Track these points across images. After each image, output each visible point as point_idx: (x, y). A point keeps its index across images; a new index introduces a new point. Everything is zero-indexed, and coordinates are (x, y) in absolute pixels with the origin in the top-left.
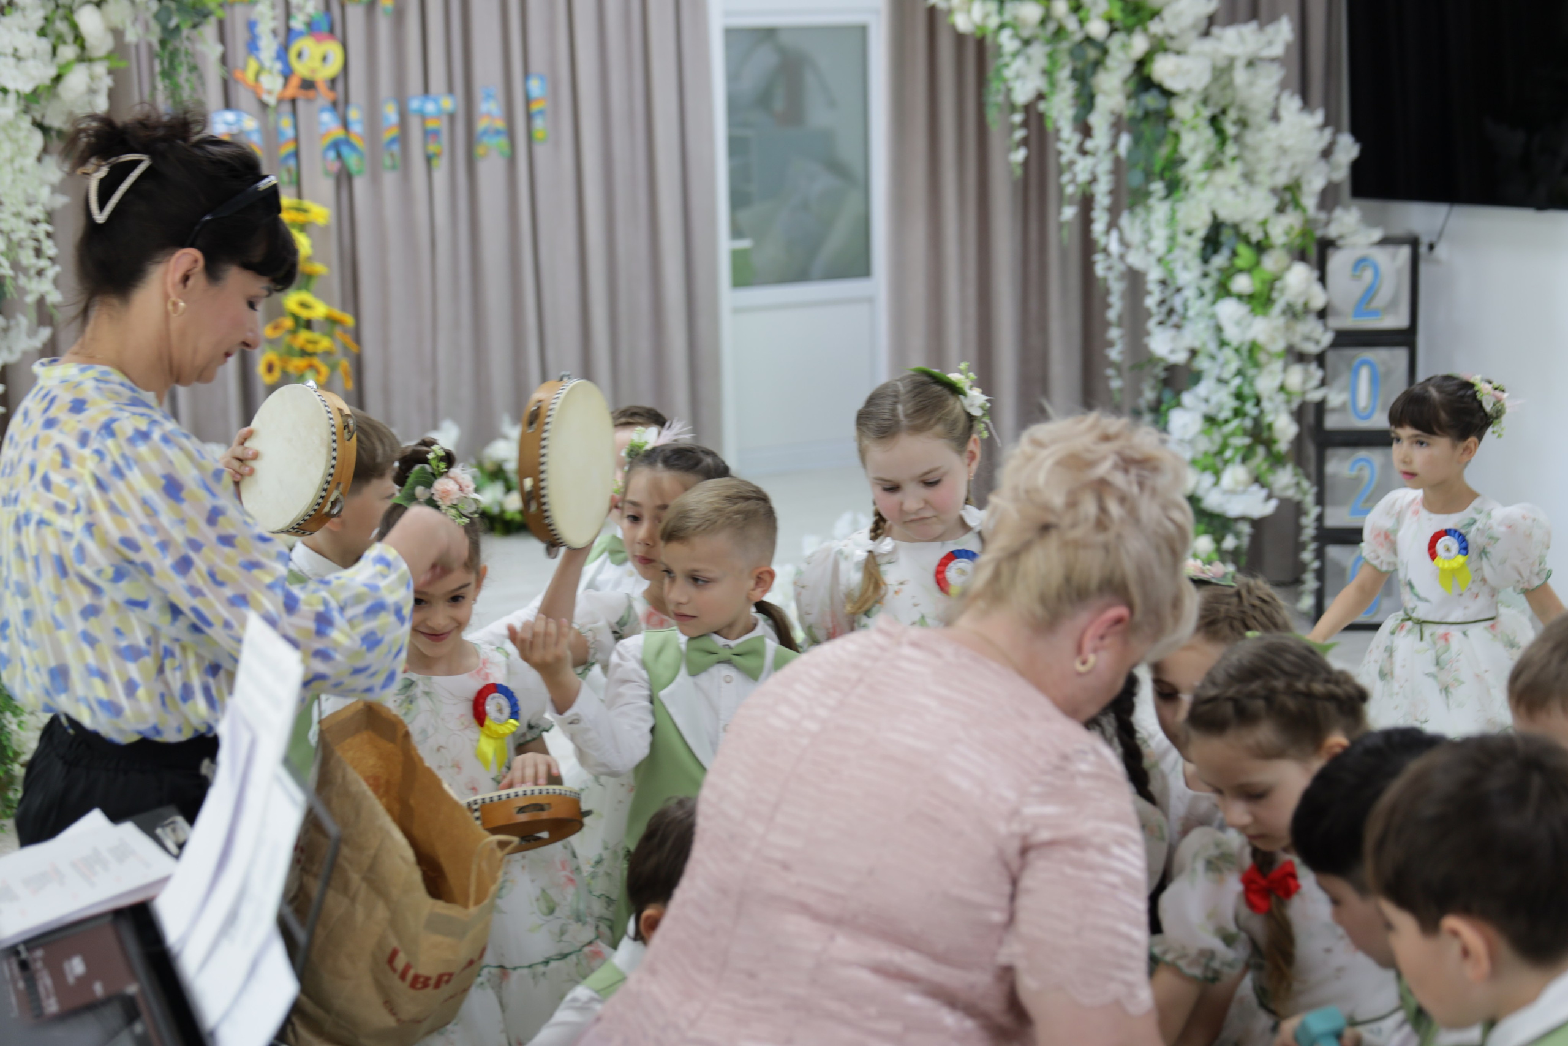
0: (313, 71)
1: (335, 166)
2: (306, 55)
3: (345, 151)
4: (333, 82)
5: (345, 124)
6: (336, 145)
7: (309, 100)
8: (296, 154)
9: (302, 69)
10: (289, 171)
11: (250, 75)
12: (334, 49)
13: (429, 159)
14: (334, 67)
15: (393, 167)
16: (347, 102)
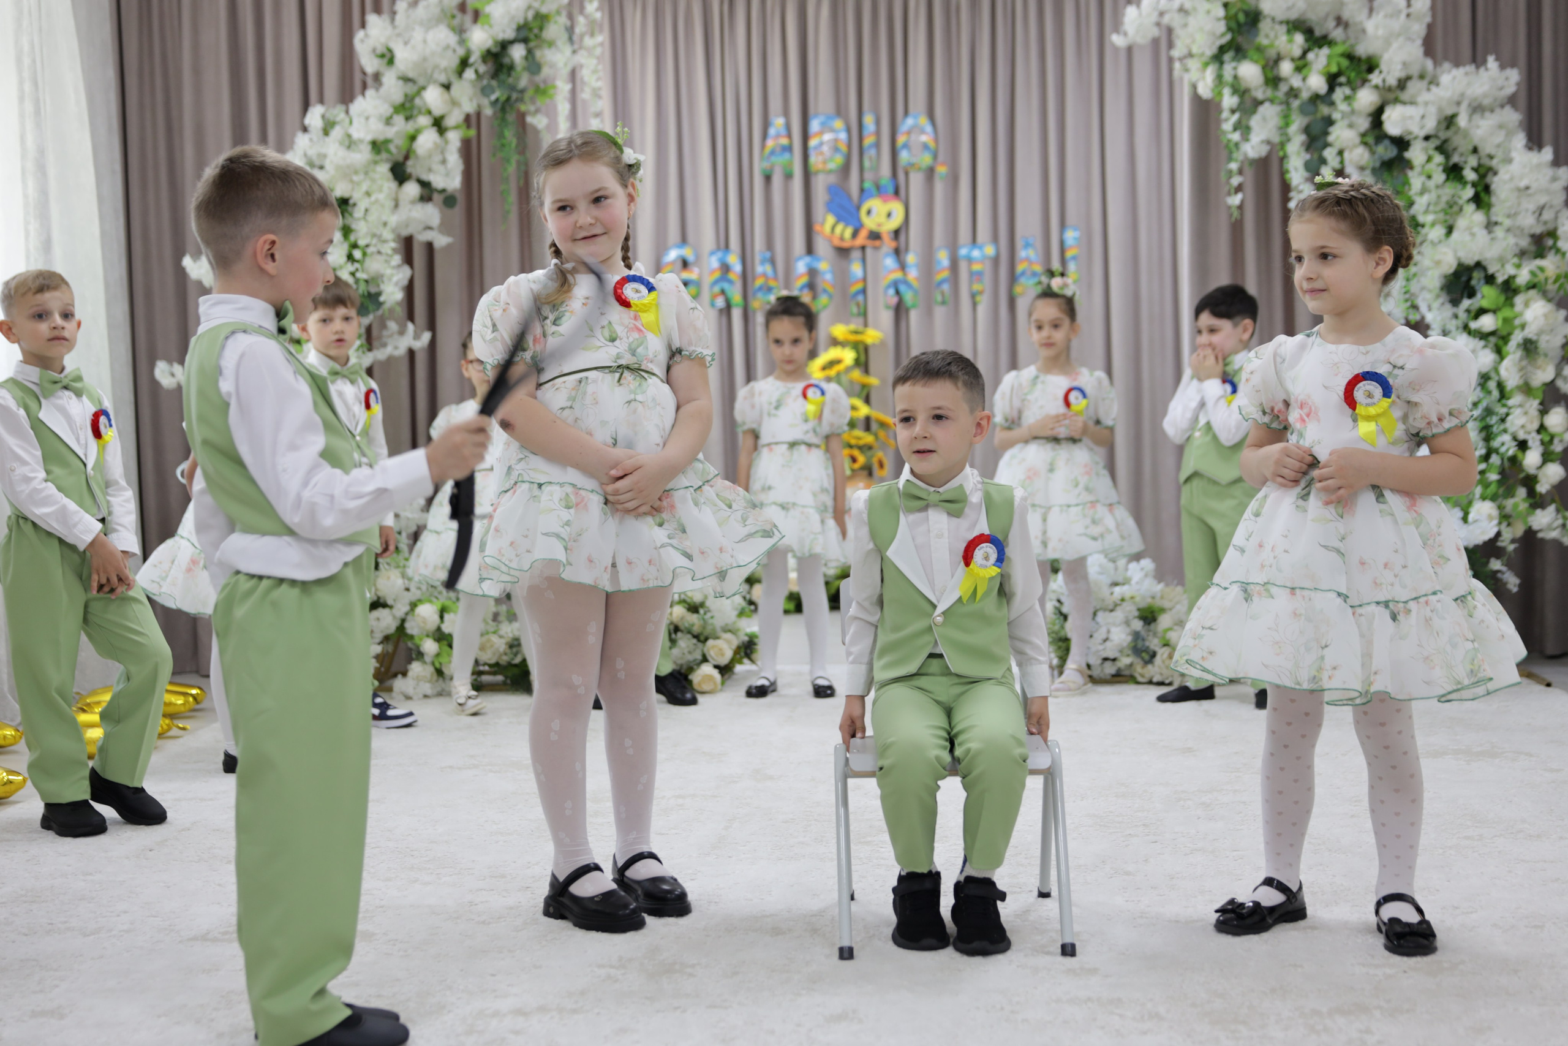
0: (879, 225)
1: (894, 300)
2: (874, 212)
3: (902, 288)
4: (896, 233)
5: (903, 267)
6: (895, 285)
7: (876, 248)
8: (864, 291)
9: (869, 223)
10: (858, 305)
11: (827, 228)
12: (897, 208)
13: (973, 296)
14: (896, 222)
15: (943, 303)
16: (907, 250)
